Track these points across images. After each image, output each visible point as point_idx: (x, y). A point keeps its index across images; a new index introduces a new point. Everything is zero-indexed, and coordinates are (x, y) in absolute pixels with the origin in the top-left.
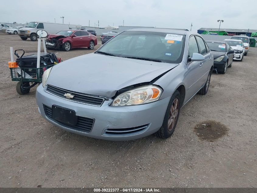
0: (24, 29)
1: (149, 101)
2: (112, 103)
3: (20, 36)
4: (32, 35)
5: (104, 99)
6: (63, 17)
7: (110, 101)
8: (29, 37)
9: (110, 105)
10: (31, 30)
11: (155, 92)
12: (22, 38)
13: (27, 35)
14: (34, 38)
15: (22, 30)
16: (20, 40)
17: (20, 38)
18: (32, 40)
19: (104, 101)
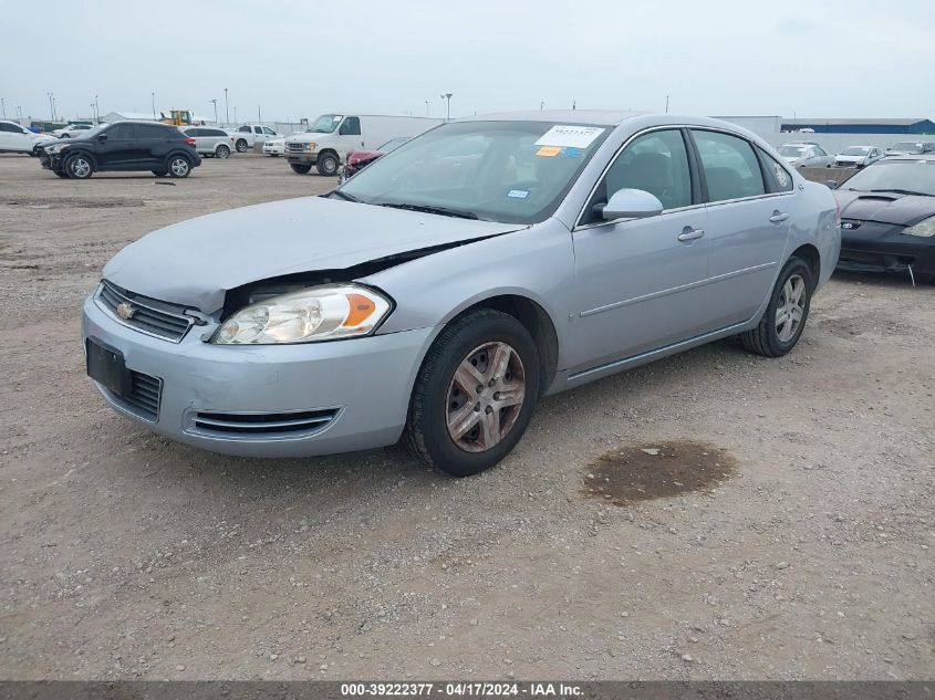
0: (301, 137)
1: (333, 334)
2: (217, 332)
3: (290, 159)
4: (323, 156)
5: (191, 321)
6: (449, 96)
7: (213, 325)
8: (314, 163)
9: (210, 340)
10: (319, 141)
11: (356, 309)
12: (294, 166)
13: (308, 158)
14: (330, 166)
15: (296, 142)
16: (287, 174)
17: (288, 167)
18: (323, 173)
19: (192, 325)
